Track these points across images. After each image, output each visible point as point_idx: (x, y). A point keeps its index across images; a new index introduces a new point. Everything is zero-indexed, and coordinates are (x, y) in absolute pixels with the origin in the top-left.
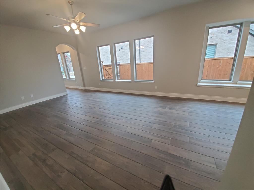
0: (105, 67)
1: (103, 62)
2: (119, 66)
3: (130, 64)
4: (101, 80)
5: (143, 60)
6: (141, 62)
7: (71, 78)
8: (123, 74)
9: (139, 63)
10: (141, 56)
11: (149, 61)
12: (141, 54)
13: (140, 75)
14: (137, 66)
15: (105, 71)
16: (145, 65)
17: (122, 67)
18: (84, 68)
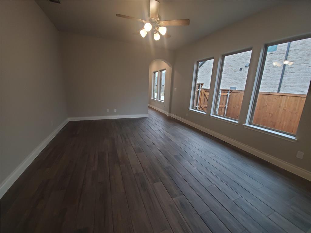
0: (205, 93)
1: (204, 84)
2: (230, 93)
3: (244, 92)
4: (190, 109)
5: (286, 88)
6: (280, 92)
7: (161, 99)
8: (234, 107)
9: (277, 92)
10: (283, 81)
11: (302, 92)
12: (284, 78)
13: (271, 115)
14: (259, 96)
15: (203, 97)
16: (289, 97)
17: (236, 96)
18: (175, 89)
